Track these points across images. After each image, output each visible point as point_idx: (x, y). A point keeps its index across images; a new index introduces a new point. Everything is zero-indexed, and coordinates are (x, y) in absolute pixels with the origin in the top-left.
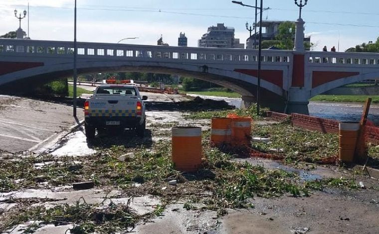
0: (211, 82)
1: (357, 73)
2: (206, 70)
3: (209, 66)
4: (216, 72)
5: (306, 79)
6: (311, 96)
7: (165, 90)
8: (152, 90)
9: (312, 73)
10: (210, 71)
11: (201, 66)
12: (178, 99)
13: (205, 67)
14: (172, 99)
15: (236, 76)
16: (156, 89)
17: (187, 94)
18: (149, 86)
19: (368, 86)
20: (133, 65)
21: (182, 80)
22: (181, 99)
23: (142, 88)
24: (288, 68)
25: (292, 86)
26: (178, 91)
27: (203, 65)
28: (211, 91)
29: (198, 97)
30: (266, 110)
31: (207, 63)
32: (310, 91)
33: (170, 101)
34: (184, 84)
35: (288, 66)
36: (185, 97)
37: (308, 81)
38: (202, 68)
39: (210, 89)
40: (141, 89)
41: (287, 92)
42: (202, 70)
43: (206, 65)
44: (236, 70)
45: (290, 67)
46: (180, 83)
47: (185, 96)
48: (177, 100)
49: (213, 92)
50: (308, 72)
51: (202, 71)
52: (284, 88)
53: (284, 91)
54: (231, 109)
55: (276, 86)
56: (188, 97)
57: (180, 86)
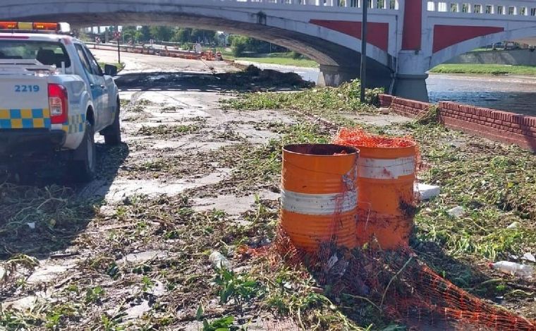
0: (271, 42)
1: (501, 29)
2: (263, 20)
3: (267, 13)
4: (280, 25)
5: (424, 38)
6: (430, 65)
7: (202, 54)
8: (182, 54)
9: (433, 28)
10: (269, 23)
11: (254, 14)
12: (220, 68)
13: (261, 16)
14: (212, 69)
15: (313, 31)
16: (189, 53)
17: (236, 62)
18: (180, 49)
19: (484, 51)
20: (138, 11)
21: (230, 41)
22: (225, 68)
23: (168, 51)
24: (397, 19)
25: (402, 49)
26: (222, 56)
27: (257, 11)
28: (272, 57)
29: (252, 65)
30: (378, 91)
31: (264, 9)
32: (431, 57)
33: (209, 72)
34: (233, 47)
35: (397, 16)
36: (232, 65)
37: (427, 41)
38: (255, 17)
39: (270, 54)
40: (167, 54)
41: (395, 59)
42: (255, 20)
43: (263, 11)
44: (313, 22)
45: (399, 18)
46: (229, 45)
47: (232, 63)
48: (219, 71)
49: (274, 59)
50: (427, 27)
51: (255, 22)
52: (389, 52)
53: (389, 57)
54: (310, 88)
55: (378, 49)
56: (238, 65)
57: (229, 50)
